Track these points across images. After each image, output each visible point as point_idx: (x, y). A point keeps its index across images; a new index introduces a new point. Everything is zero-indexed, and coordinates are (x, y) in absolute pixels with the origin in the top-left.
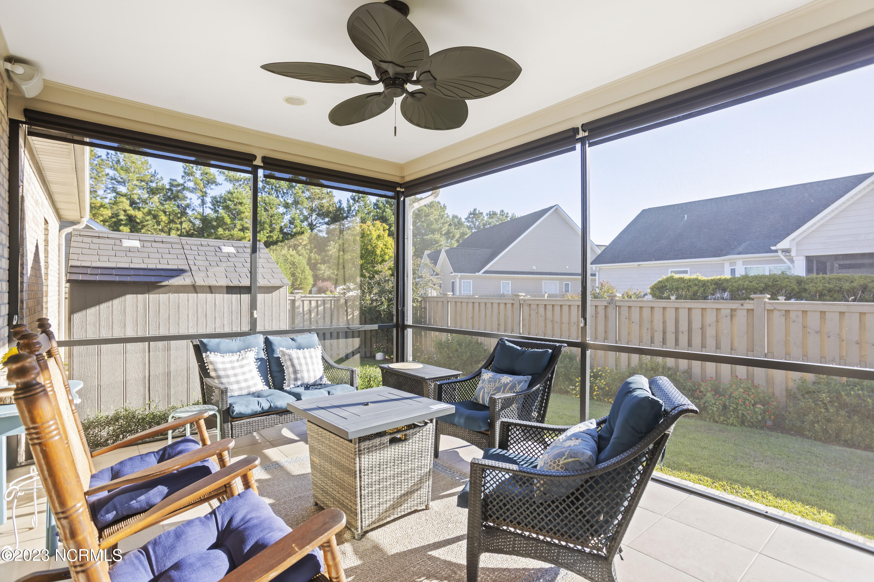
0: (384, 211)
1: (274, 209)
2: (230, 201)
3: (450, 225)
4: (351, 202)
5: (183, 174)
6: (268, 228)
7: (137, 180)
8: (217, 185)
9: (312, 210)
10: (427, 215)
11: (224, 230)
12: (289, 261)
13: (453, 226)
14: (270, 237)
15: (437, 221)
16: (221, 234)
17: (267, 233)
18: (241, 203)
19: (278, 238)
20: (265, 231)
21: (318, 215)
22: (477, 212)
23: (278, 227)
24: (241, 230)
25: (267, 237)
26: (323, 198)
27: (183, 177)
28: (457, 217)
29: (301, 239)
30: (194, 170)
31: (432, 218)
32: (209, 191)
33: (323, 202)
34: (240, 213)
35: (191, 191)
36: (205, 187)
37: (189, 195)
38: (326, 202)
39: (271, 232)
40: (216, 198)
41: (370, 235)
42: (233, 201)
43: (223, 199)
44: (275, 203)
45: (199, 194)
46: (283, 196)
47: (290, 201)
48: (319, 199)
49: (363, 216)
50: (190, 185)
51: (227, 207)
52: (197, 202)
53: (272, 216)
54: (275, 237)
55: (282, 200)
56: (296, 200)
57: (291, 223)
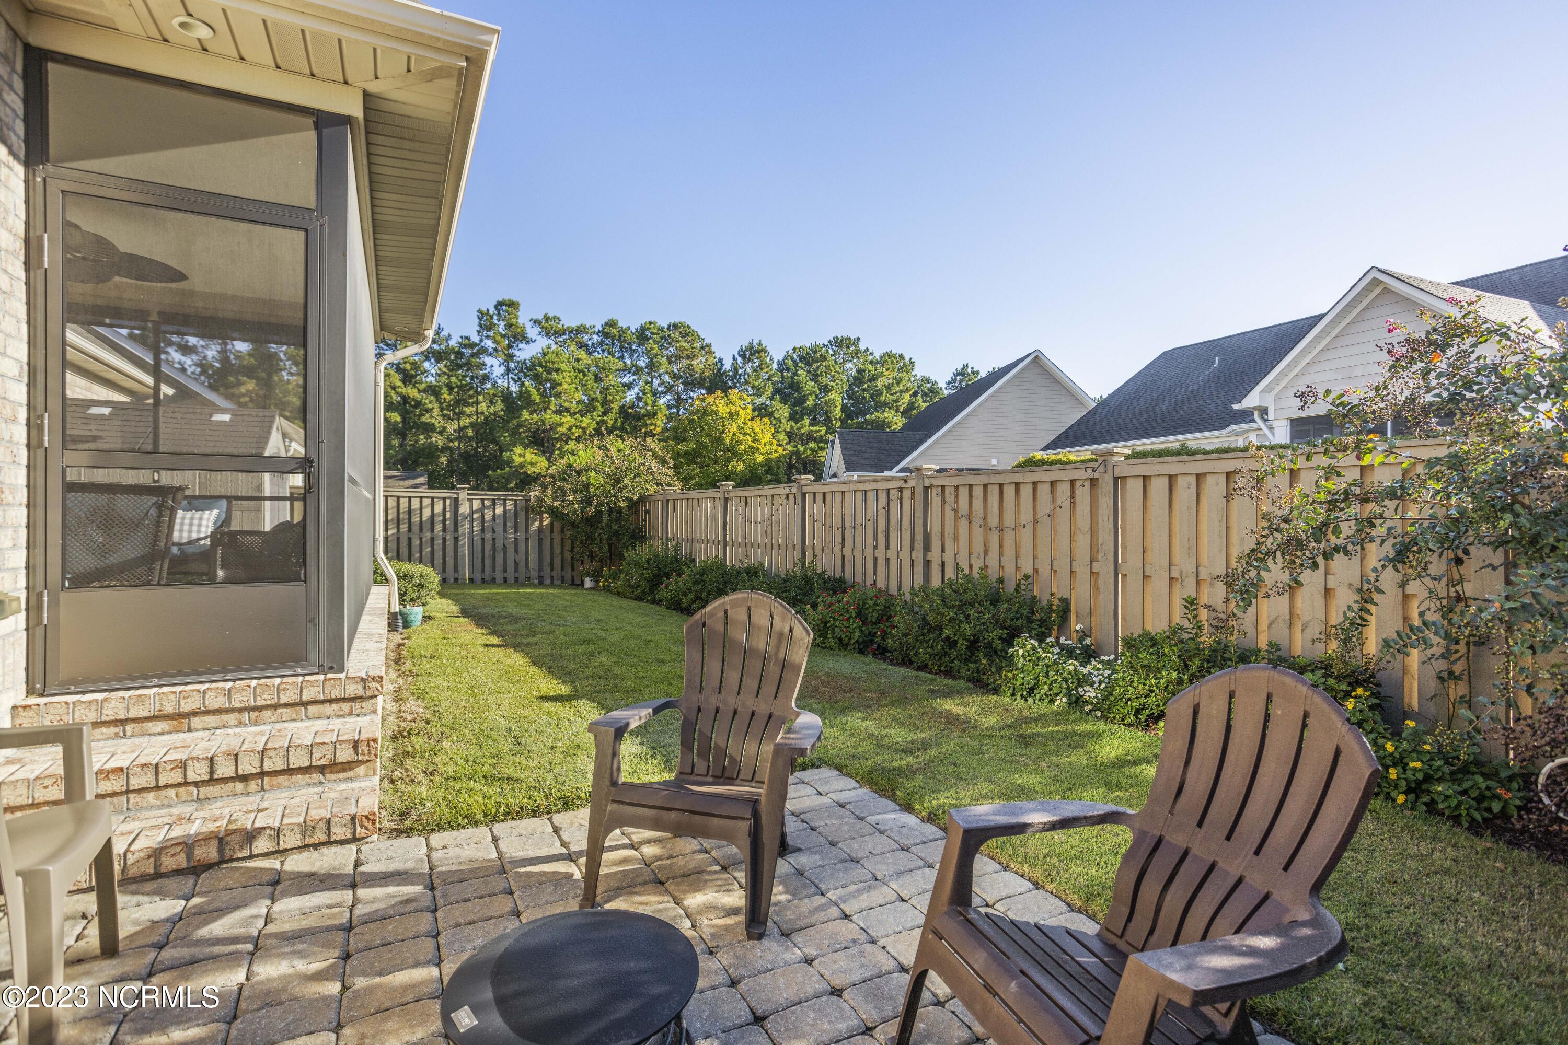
0: (796, 374)
1: (611, 377)
2: (541, 366)
3: (915, 394)
4: (739, 360)
5: (478, 329)
8: (528, 342)
9: (675, 377)
10: (873, 379)
11: (531, 414)
13: (919, 397)
14: (602, 421)
15: (889, 388)
16: (526, 420)
17: (599, 416)
18: (557, 370)
20: (595, 413)
21: (686, 384)
22: (969, 370)
23: (615, 406)
24: (556, 412)
25: (598, 423)
26: (694, 356)
27: (479, 332)
28: (927, 381)
29: (652, 424)
30: (495, 321)
31: (879, 384)
32: (517, 353)
33: (694, 362)
34: (555, 384)
35: (491, 355)
36: (510, 346)
37: (488, 360)
38: (699, 363)
39: (604, 414)
40: (524, 362)
41: (716, 413)
42: (546, 367)
43: (533, 365)
44: (614, 367)
45: (501, 358)
46: (631, 357)
47: (642, 364)
48: (688, 357)
49: (756, 383)
50: (489, 344)
51: (536, 377)
52: (498, 371)
53: (607, 389)
54: (610, 423)
55: (628, 362)
56: (651, 361)
57: (639, 399)
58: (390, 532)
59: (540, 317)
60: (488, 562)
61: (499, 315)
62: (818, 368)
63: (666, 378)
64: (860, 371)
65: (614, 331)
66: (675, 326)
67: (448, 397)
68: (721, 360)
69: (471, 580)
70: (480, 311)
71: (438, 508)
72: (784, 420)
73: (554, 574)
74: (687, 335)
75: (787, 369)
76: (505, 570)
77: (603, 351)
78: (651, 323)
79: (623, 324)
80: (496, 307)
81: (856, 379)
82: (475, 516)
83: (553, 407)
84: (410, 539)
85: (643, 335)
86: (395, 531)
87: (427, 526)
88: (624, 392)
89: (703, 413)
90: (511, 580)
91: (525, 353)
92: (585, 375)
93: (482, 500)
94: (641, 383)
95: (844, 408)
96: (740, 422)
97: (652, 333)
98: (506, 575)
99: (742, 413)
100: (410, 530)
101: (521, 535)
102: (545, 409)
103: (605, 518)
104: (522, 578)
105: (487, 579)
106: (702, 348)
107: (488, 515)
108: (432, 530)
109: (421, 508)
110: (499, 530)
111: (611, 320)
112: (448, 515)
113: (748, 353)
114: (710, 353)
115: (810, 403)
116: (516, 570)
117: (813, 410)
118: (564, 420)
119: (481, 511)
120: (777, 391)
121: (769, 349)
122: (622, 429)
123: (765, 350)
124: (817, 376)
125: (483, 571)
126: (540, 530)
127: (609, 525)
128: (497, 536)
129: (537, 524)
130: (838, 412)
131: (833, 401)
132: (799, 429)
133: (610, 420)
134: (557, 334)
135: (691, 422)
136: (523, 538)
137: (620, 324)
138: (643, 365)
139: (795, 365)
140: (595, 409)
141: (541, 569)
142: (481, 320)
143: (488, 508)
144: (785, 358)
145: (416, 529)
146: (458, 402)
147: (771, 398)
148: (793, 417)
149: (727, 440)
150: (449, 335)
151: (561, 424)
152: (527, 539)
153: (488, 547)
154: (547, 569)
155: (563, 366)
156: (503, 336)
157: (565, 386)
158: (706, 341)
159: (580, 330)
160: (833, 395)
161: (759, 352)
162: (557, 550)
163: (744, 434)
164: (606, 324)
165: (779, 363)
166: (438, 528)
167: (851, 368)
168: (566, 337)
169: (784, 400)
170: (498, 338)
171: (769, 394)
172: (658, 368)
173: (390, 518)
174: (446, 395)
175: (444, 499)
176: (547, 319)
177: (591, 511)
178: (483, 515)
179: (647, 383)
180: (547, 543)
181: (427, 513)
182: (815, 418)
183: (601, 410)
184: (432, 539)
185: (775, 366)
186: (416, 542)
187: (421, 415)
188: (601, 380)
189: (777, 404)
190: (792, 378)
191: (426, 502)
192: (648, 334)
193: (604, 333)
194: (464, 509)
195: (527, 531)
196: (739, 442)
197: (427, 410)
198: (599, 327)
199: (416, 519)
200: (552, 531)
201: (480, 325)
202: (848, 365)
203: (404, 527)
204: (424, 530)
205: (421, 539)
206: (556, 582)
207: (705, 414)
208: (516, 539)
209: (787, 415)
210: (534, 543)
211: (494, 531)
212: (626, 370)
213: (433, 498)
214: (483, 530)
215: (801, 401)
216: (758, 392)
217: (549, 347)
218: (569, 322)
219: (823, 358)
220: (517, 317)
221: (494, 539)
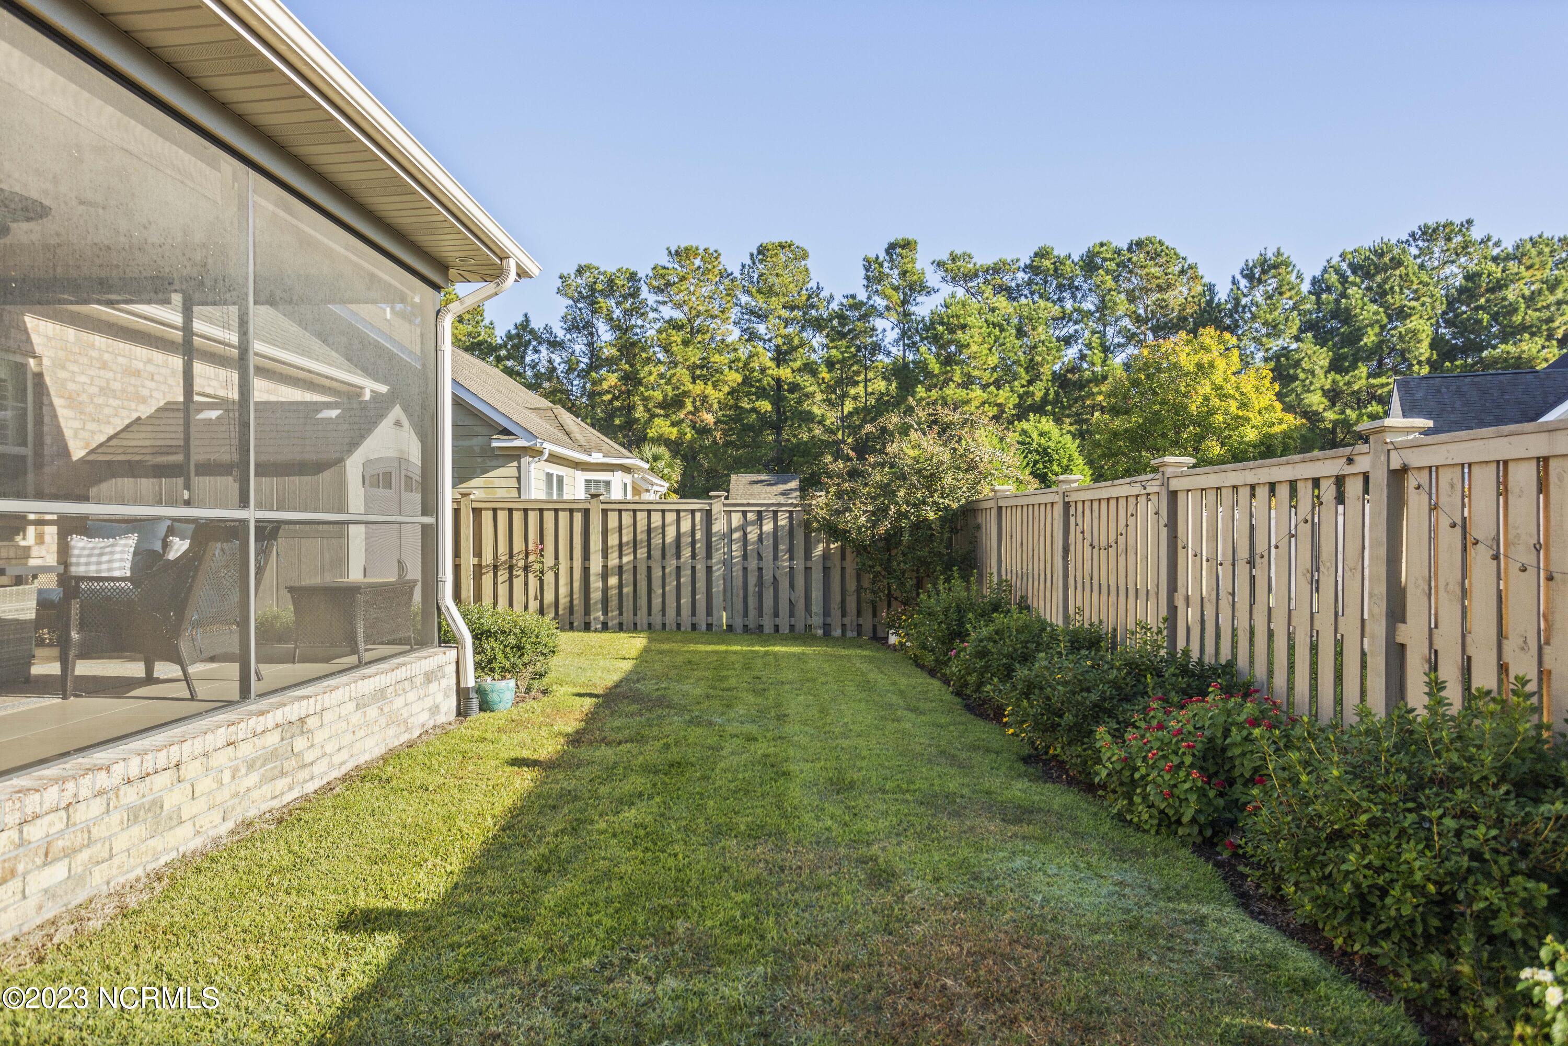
0: (1344, 295)
1: (1040, 329)
2: (942, 323)
4: (1243, 283)
5: (865, 282)
6: (1024, 375)
7: (784, 307)
8: (929, 293)
10: (1498, 286)
11: (929, 389)
12: (1035, 445)
14: (1027, 393)
15: (1531, 299)
17: (1023, 386)
18: (963, 327)
19: (1046, 394)
20: (1016, 383)
23: (1047, 371)
24: (962, 385)
25: (1020, 396)
26: (1169, 285)
27: (866, 287)
29: (1100, 393)
30: (887, 270)
31: (1511, 294)
32: (913, 309)
33: (1169, 295)
34: (961, 347)
35: (881, 315)
36: (905, 302)
37: (880, 323)
38: (1177, 296)
39: (1030, 383)
40: (923, 320)
41: (1176, 366)
42: (948, 324)
43: (932, 322)
44: (1044, 315)
45: (894, 317)
46: (1074, 297)
47: (1088, 306)
48: (1160, 289)
49: (1270, 318)
50: (880, 302)
51: (936, 339)
52: (893, 335)
53: (1035, 347)
54: (1038, 395)
55: (1069, 305)
56: (1103, 301)
57: (1083, 357)
58: (625, 560)
59: (945, 257)
60: (752, 602)
61: (891, 260)
62: (1385, 281)
63: (1126, 323)
64: (1471, 277)
65: (1047, 263)
66: (1139, 244)
67: (827, 376)
68: (1211, 288)
69: (730, 627)
70: (866, 259)
71: (686, 526)
72: (1319, 372)
73: (847, 621)
74: (1158, 255)
75: (1329, 289)
76: (776, 614)
77: (1032, 293)
78: (1102, 245)
79: (1060, 251)
80: (888, 251)
81: (1461, 290)
82: (736, 536)
83: (957, 378)
84: (649, 568)
85: (1090, 264)
86: (631, 557)
87: (671, 551)
88: (1059, 350)
89: (1151, 369)
90: (785, 629)
91: (924, 308)
92: (1002, 330)
93: (744, 513)
94: (1087, 334)
95: (1436, 343)
96: (1218, 377)
97: (1104, 260)
98: (778, 621)
99: (1221, 364)
100: (649, 557)
101: (799, 564)
102: (946, 382)
103: (906, 537)
104: (800, 627)
105: (751, 626)
106: (1183, 272)
107: (753, 536)
108: (678, 557)
109: (663, 526)
110: (768, 554)
111: (1041, 249)
112: (698, 536)
113: (1257, 272)
114: (1195, 278)
115: (1370, 339)
116: (792, 615)
117: (1376, 352)
118: (972, 395)
119: (743, 528)
120: (1308, 326)
121: (1294, 260)
122: (1056, 402)
123: (1287, 264)
124: (1384, 294)
125: (745, 614)
126: (826, 556)
127: (911, 547)
128: (764, 564)
129: (821, 547)
130: (1424, 350)
131: (1415, 332)
132: (1348, 384)
133: (1038, 391)
134: (967, 277)
135: (1136, 383)
136: (802, 567)
137: (1056, 253)
138: (1093, 308)
139: (1343, 279)
140: (1015, 377)
141: (826, 613)
142: (867, 270)
143: (752, 523)
144: (1325, 271)
145: (656, 553)
146: (839, 382)
147: (1297, 339)
148: (1336, 366)
149: (1193, 408)
150: (831, 296)
151: (967, 402)
152: (808, 569)
153: (752, 580)
154: (836, 612)
155: (971, 320)
156: (896, 289)
157: (974, 348)
158: (1190, 261)
159: (996, 270)
160: (1414, 323)
161: (1275, 267)
162: (852, 585)
163: (1224, 397)
164: (1036, 255)
165: (1315, 281)
166: (686, 553)
167: (1454, 274)
168: (981, 280)
169: (1321, 340)
170: (889, 291)
171: (1294, 331)
172: (1113, 310)
173: (625, 539)
174: (825, 374)
175: (693, 512)
176: (954, 259)
177: (885, 526)
178: (745, 535)
179: (1094, 332)
180: (836, 575)
181: (671, 533)
182: (1380, 364)
183: (1026, 377)
184: (678, 568)
185: (1306, 287)
186: (657, 573)
187: (799, 402)
188: (1026, 334)
189: (1308, 346)
190: (1337, 301)
191: (671, 517)
192: (1099, 261)
193: (1032, 268)
194: (719, 526)
195: (808, 555)
196: (1212, 412)
197: (807, 396)
198: (1025, 260)
199: (657, 541)
200: (843, 557)
201: (867, 278)
202: (1448, 270)
203: (642, 553)
204: (668, 555)
205: (664, 568)
206: (849, 634)
207: (1159, 370)
208: (791, 568)
209: (1325, 363)
210: (817, 576)
211: (760, 557)
212: (1064, 317)
213: (678, 512)
214: (745, 556)
215: (1354, 337)
216: (1274, 330)
217: (953, 296)
218: (984, 258)
219: (1397, 263)
220: (913, 261)
221: (760, 569)
